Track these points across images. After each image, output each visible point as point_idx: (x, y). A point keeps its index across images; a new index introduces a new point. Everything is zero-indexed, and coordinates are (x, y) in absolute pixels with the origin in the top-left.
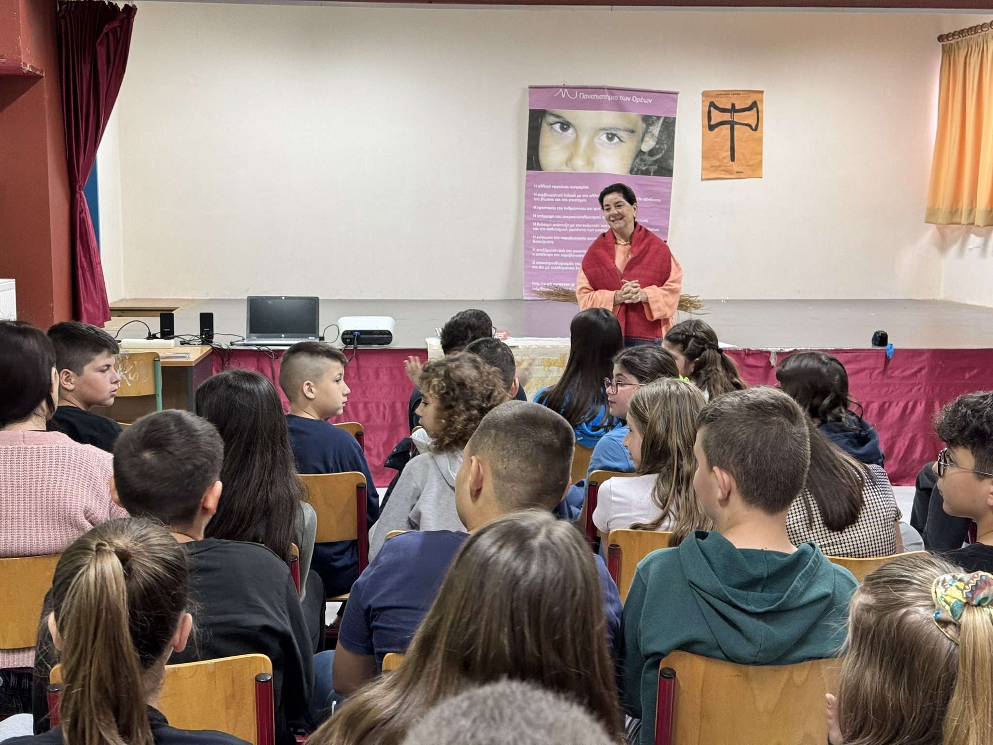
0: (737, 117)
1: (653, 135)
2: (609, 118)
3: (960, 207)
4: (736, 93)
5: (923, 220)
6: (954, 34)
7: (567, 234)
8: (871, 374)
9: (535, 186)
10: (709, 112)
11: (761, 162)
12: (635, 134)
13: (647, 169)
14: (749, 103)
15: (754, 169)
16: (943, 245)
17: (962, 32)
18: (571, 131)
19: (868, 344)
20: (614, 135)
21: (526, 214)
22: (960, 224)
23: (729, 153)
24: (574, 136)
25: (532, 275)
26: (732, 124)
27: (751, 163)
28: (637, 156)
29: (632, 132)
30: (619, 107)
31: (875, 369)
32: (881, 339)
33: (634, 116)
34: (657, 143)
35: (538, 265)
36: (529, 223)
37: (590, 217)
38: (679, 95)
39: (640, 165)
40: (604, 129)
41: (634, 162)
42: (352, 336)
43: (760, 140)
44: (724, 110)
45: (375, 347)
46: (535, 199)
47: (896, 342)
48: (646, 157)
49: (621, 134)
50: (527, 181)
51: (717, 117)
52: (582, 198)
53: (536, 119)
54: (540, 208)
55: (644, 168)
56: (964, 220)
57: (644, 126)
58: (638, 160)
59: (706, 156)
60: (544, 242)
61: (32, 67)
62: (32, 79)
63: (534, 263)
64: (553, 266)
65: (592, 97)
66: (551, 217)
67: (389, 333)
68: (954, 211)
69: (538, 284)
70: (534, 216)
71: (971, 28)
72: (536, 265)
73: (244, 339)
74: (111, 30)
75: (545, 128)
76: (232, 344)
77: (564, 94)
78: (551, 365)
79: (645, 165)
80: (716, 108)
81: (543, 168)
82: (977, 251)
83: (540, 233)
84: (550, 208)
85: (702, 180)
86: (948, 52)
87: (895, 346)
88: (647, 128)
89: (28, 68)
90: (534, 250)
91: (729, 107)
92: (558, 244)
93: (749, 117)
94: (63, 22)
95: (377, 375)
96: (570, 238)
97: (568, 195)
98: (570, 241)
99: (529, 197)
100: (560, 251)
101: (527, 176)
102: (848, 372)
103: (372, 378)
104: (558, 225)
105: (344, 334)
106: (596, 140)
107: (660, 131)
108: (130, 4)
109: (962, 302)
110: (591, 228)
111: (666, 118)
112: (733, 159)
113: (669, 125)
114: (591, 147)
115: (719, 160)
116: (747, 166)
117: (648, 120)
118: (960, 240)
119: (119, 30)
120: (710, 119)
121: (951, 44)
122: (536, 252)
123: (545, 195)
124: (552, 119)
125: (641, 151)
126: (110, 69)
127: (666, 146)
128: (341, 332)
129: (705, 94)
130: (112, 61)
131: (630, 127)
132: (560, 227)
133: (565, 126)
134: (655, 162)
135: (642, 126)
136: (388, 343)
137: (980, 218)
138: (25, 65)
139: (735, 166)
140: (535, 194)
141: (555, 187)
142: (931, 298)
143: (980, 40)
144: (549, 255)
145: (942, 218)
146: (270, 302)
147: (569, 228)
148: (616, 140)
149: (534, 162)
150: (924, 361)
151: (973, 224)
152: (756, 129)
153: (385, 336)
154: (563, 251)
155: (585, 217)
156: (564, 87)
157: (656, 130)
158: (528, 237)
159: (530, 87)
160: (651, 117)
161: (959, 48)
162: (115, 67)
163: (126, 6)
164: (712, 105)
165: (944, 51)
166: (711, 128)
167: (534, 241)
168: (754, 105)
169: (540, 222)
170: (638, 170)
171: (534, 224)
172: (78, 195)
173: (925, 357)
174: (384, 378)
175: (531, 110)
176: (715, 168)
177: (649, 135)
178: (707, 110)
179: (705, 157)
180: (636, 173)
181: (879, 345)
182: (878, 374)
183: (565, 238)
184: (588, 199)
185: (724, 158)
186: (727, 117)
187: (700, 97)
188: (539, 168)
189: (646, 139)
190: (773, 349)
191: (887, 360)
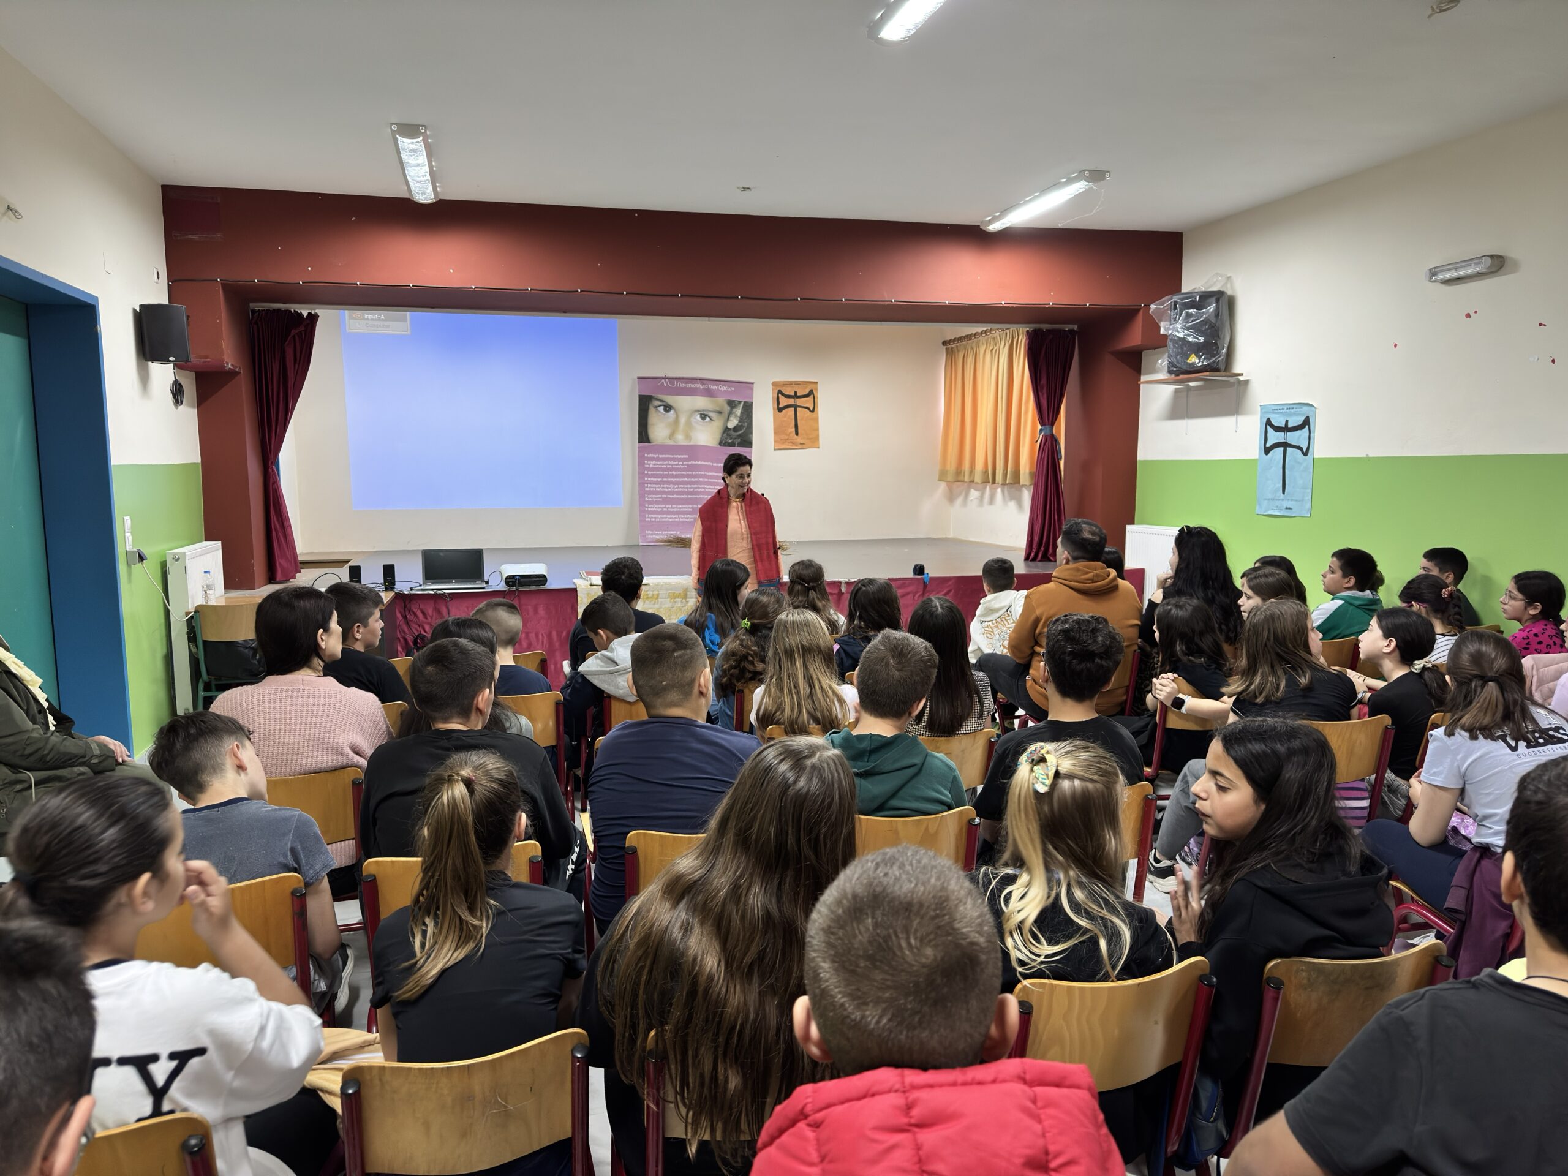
0: (799, 402)
1: (736, 416)
2: (701, 402)
3: (963, 468)
4: (797, 383)
5: (937, 479)
6: (954, 340)
7: (672, 493)
8: (914, 596)
9: (646, 455)
10: (778, 398)
11: (818, 436)
12: (723, 415)
13: (733, 442)
14: (807, 391)
15: (813, 441)
16: (951, 498)
17: (960, 339)
18: (672, 412)
19: (910, 575)
20: (706, 416)
21: (639, 478)
22: (963, 481)
23: (794, 429)
24: (675, 416)
25: (646, 526)
26: (795, 407)
27: (810, 437)
28: (724, 432)
29: (720, 413)
30: (709, 393)
31: (917, 592)
32: (919, 570)
33: (721, 401)
34: (739, 422)
35: (651, 518)
36: (642, 485)
37: (689, 480)
38: (754, 385)
39: (727, 438)
40: (698, 411)
41: (722, 436)
42: (514, 580)
43: (816, 420)
44: (788, 397)
45: (533, 588)
46: (646, 466)
47: (931, 572)
48: (732, 433)
49: (711, 414)
50: (639, 451)
51: (784, 402)
52: (683, 465)
53: (645, 404)
54: (650, 473)
55: (730, 441)
56: (967, 479)
57: (729, 408)
58: (725, 435)
59: (777, 431)
60: (655, 500)
61: (232, 365)
62: (233, 374)
63: (647, 515)
64: (663, 518)
65: (688, 386)
66: (659, 480)
67: (544, 576)
68: (959, 472)
69: (651, 533)
70: (646, 479)
71: (967, 336)
72: (649, 518)
73: (420, 585)
74: (297, 333)
75: (652, 410)
76: (411, 589)
77: (666, 383)
78: (675, 598)
79: (731, 439)
80: (783, 395)
81: (651, 441)
82: (976, 502)
83: (650, 493)
84: (658, 473)
85: (775, 450)
86: (950, 353)
87: (932, 575)
88: (731, 410)
89: (230, 366)
90: (647, 505)
91: (792, 394)
92: (666, 501)
93: (807, 402)
94: (255, 327)
95: (536, 611)
96: (675, 496)
97: (672, 463)
98: (675, 498)
99: (641, 463)
100: (667, 506)
101: (639, 448)
102: (899, 595)
103: (531, 613)
104: (665, 486)
105: (507, 578)
106: (693, 420)
107: (741, 413)
108: (313, 313)
109: (967, 539)
110: (690, 488)
111: (745, 402)
112: (797, 434)
113: (748, 408)
114: (689, 424)
115: (786, 435)
116: (808, 439)
117: (732, 404)
118: (963, 494)
119: (303, 333)
120: (778, 403)
121: (952, 348)
122: (648, 508)
123: (654, 462)
124: (657, 403)
125: (727, 428)
126: (297, 365)
127: (746, 424)
128: (504, 577)
129: (774, 384)
130: (298, 359)
131: (718, 409)
132: (667, 488)
133: (668, 408)
134: (739, 436)
135: (727, 409)
136: (544, 585)
137: (978, 478)
138: (228, 363)
139: (799, 439)
140: (646, 462)
141: (661, 456)
142: (944, 537)
143: (974, 345)
144: (659, 510)
145: (950, 478)
146: (441, 554)
147: (673, 488)
148: (708, 419)
149: (644, 436)
150: (950, 586)
151: (973, 481)
152: (813, 411)
153: (541, 579)
154: (670, 506)
155: (686, 479)
156: (665, 378)
157: (738, 411)
158: (642, 496)
159: (639, 378)
160: (734, 401)
161: (958, 351)
162: (301, 362)
163: (309, 313)
164: (780, 392)
165: (947, 353)
166: (780, 410)
167: (646, 499)
168: (811, 393)
169: (651, 484)
170: (725, 442)
171: (646, 485)
172: (270, 470)
173: (950, 583)
174: (541, 611)
175: (639, 396)
176: (784, 441)
177: (733, 416)
178: (776, 396)
179: (776, 433)
180: (724, 445)
181: (919, 575)
182: (919, 596)
183: (671, 496)
184: (687, 465)
185: (790, 433)
186: (791, 401)
187: (771, 387)
188: (648, 441)
189: (731, 418)
190: (843, 580)
191: (925, 585)
